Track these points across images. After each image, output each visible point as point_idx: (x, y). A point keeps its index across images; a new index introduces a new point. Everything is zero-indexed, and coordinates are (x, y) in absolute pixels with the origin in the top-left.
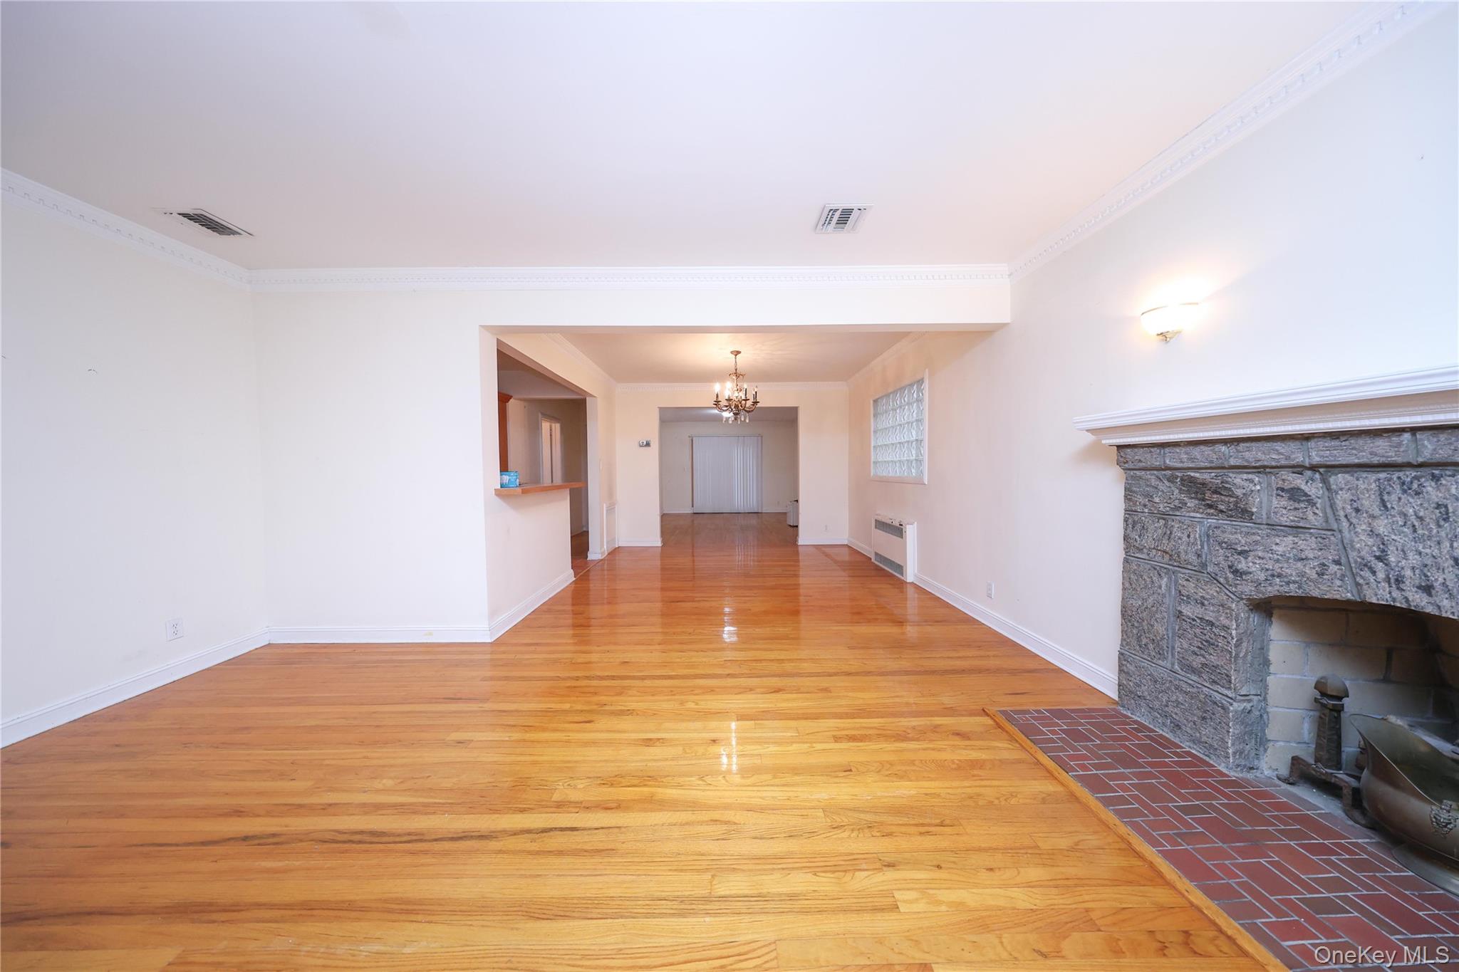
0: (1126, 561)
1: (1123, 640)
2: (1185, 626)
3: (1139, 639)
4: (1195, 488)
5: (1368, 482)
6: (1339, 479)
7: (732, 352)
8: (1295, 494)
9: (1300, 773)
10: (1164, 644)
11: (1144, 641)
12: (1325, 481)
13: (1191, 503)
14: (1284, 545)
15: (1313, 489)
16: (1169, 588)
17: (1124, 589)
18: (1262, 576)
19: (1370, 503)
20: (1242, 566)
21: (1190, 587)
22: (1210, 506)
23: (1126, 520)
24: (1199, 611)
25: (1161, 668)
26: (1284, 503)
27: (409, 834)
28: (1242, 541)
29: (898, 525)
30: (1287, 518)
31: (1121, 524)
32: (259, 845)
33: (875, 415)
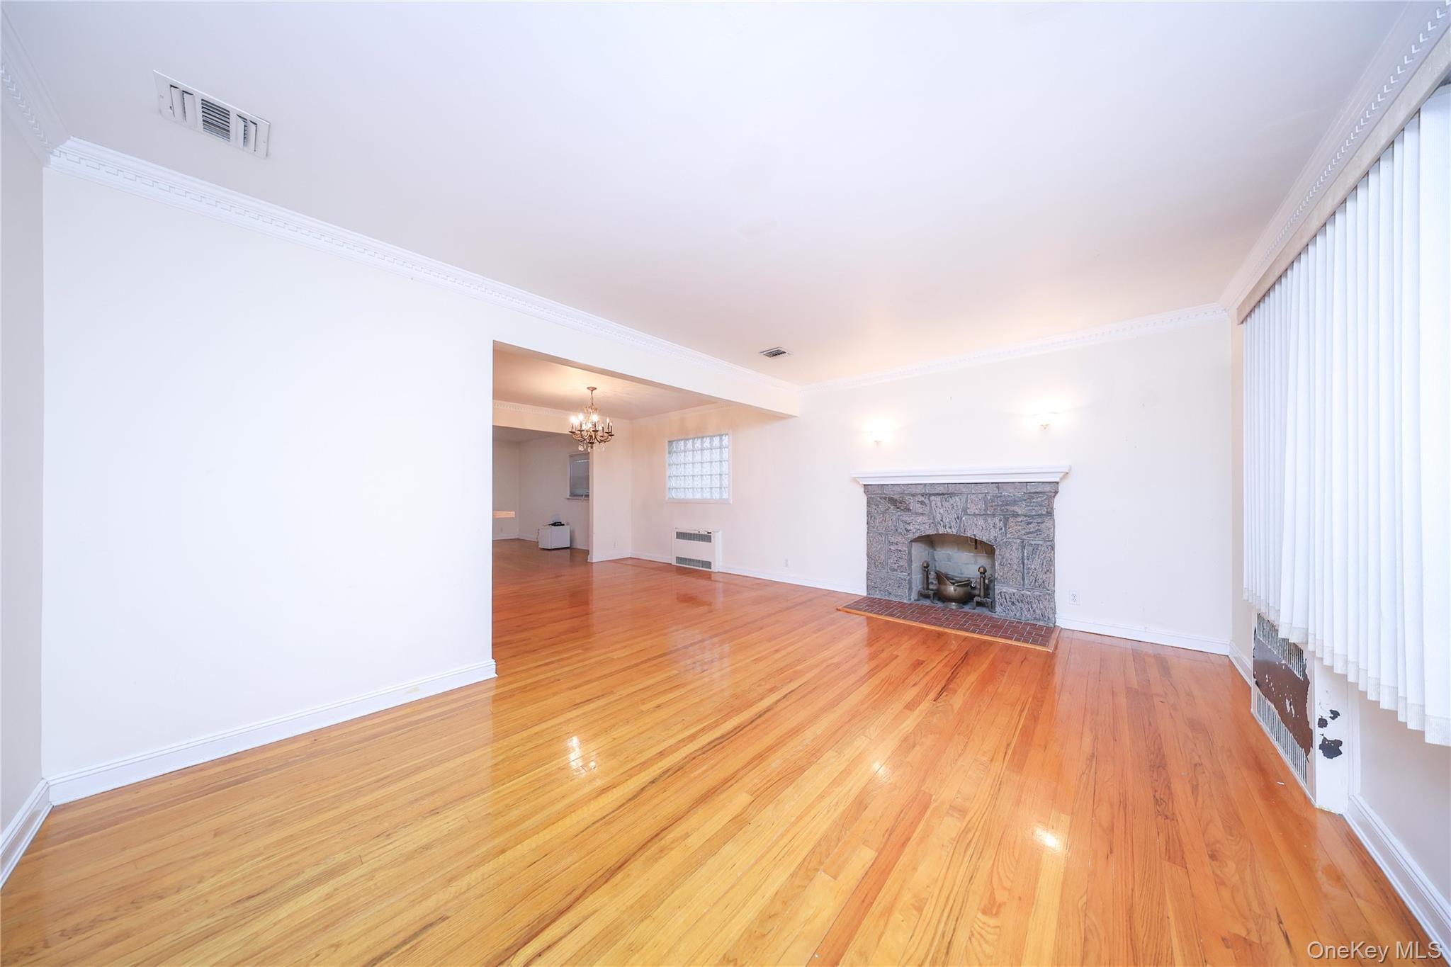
0: (868, 533)
1: (868, 566)
2: (892, 553)
3: (875, 563)
4: (892, 501)
5: (939, 498)
6: (933, 498)
7: (588, 388)
8: (922, 503)
9: (923, 596)
10: (884, 563)
11: (877, 564)
12: (929, 499)
13: (892, 507)
14: (920, 519)
15: (926, 501)
16: (885, 541)
17: (868, 545)
18: (915, 530)
19: (939, 504)
20: (909, 528)
21: (893, 539)
22: (898, 508)
23: (868, 516)
24: (896, 547)
25: (883, 574)
26: (919, 505)
27: (735, 729)
28: (908, 520)
29: (706, 533)
30: (920, 511)
31: (866, 518)
32: (669, 777)
33: (670, 453)
